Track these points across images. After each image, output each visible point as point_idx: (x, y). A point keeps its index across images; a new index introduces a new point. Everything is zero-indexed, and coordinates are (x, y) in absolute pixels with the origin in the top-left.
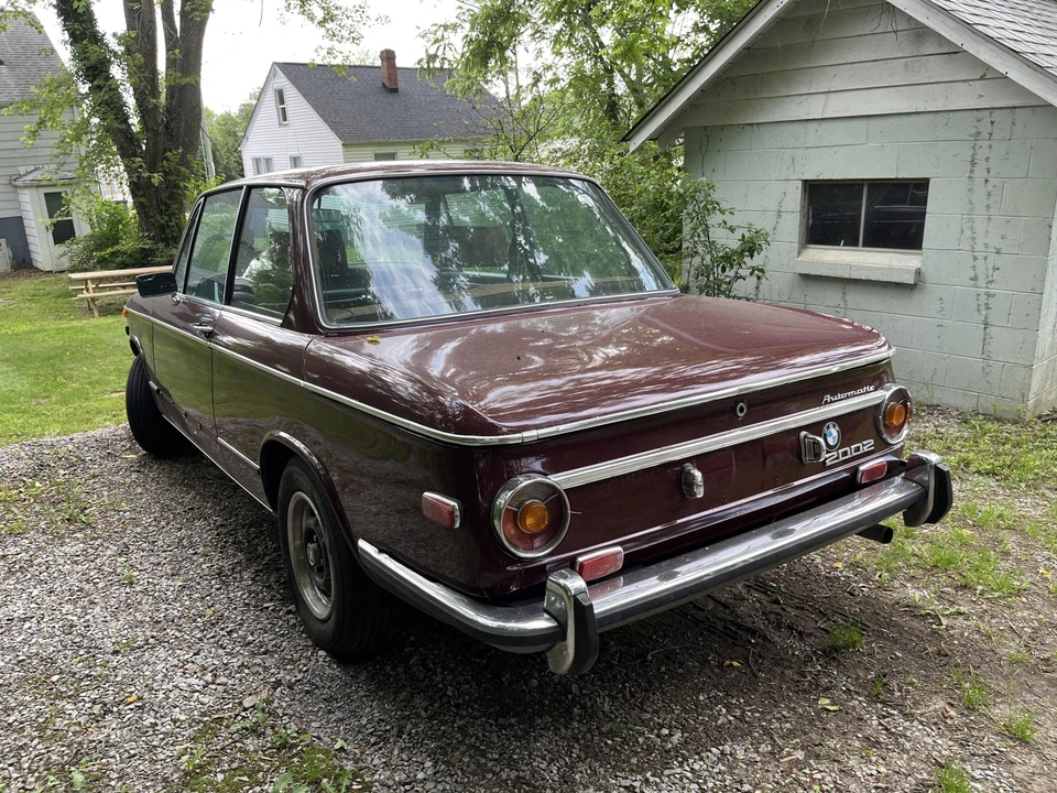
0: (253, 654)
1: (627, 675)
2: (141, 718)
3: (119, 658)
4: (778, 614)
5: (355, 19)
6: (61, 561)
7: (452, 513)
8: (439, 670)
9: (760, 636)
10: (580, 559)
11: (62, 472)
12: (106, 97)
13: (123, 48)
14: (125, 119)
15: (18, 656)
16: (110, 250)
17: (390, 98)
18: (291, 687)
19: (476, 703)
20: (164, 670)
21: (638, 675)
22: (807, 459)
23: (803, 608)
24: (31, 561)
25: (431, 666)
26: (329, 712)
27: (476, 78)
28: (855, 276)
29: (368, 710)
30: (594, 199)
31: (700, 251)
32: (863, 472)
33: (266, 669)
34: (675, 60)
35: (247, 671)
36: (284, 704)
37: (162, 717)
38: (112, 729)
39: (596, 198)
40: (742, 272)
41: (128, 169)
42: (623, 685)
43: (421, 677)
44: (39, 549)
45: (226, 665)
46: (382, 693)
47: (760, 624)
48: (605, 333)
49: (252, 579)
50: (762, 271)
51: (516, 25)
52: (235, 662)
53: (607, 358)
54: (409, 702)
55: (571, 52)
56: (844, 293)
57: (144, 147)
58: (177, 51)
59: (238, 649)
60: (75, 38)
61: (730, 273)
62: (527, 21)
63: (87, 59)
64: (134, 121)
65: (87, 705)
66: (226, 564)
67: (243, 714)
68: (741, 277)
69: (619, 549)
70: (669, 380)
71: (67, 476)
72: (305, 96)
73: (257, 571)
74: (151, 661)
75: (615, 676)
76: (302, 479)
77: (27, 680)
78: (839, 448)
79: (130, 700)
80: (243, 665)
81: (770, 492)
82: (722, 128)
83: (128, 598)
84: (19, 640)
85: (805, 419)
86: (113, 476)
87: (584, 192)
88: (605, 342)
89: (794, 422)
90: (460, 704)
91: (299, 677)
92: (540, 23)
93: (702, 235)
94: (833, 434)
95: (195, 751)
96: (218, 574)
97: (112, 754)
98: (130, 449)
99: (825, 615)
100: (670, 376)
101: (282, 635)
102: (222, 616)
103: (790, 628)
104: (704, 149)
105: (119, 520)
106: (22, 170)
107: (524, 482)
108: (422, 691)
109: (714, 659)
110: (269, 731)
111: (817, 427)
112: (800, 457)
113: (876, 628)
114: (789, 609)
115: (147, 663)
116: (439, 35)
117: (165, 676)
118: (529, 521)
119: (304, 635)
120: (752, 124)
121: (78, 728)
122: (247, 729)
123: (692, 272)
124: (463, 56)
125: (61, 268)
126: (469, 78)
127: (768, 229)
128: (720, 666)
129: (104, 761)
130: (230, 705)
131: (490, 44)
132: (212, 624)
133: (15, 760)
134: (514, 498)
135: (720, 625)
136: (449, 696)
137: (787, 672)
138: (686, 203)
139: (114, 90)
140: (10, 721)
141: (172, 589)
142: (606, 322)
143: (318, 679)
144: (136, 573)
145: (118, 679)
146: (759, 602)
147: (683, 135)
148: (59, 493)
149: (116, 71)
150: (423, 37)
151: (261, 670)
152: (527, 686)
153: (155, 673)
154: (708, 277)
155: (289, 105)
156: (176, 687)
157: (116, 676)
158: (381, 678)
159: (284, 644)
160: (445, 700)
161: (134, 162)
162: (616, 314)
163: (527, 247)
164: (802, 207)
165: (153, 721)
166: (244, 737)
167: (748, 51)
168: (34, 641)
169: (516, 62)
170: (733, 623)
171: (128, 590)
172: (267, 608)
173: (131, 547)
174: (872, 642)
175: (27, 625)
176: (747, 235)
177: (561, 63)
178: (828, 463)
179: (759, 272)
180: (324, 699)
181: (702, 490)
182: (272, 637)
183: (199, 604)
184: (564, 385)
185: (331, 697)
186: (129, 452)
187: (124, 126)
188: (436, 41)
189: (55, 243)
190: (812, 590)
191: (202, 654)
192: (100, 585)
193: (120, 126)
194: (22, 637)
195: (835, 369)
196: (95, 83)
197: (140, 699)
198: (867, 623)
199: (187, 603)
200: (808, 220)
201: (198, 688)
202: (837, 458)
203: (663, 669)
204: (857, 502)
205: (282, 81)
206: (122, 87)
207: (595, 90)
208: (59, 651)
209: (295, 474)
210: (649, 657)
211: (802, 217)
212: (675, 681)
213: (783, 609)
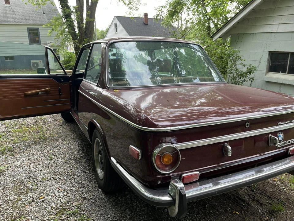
0: (80, 187)
1: (198, 211)
2: (42, 204)
3: (41, 183)
4: (253, 195)
5: (137, 4)
6: (34, 150)
7: (138, 154)
8: (135, 201)
9: (246, 203)
10: (183, 175)
11: (41, 124)
12: (70, 23)
13: (75, 10)
14: (74, 29)
15: (14, 179)
16: (68, 64)
17: (146, 26)
18: (89, 200)
19: (146, 215)
20: (53, 189)
21: (202, 212)
22: (271, 145)
23: (262, 194)
24: (26, 149)
25: (133, 199)
26: (99, 211)
27: (170, 21)
28: (284, 82)
29: (111, 212)
30: (202, 54)
31: (233, 72)
32: (291, 150)
33: (83, 193)
34: (229, 17)
35: (77, 193)
36: (85, 206)
37: (48, 205)
38: (33, 208)
39: (202, 53)
40: (246, 79)
41: (74, 43)
42: (197, 216)
43: (130, 203)
44: (29, 146)
45: (71, 190)
46: (116, 207)
47: (247, 198)
48: (201, 94)
49: (85, 162)
50: (253, 79)
51: (182, 6)
52: (74, 189)
53: (201, 103)
54: (124, 211)
55: (198, 14)
56: (280, 88)
57: (79, 38)
58: (89, 12)
59: (76, 185)
60: (63, 7)
61: (243, 79)
62: (186, 5)
63: (65, 13)
64: (77, 30)
65: (28, 198)
66: (78, 156)
67: (72, 208)
68: (246, 81)
69: (198, 172)
70: (221, 112)
71: (42, 125)
72: (122, 25)
73: (87, 160)
74: (50, 185)
75: (194, 212)
76: (98, 135)
77: (14, 187)
78: (283, 141)
79: (41, 198)
80: (76, 190)
81: (256, 156)
82: (243, 34)
83: (49, 164)
84: (16, 174)
85: (271, 130)
86: (55, 126)
87: (199, 51)
88: (201, 97)
89: (267, 131)
90: (140, 215)
91: (92, 197)
92: (189, 6)
93: (234, 67)
94: (281, 136)
95: (55, 219)
96: (75, 159)
97: (31, 216)
98: (61, 119)
99: (270, 198)
100: (221, 111)
101: (90, 182)
102: (73, 173)
103: (258, 201)
104: (237, 41)
105: (53, 139)
106: (48, 42)
107: (165, 146)
108: (129, 208)
109: (229, 210)
110: (79, 216)
111: (275, 133)
112: (268, 144)
113: (289, 205)
114: (257, 194)
115: (49, 186)
116: (160, 9)
117: (53, 191)
118: (165, 160)
119: (96, 183)
120: (253, 33)
121: (24, 205)
122: (72, 213)
123: (230, 78)
124: (166, 15)
125: (56, 69)
126: (168, 21)
127: (256, 66)
128: (232, 213)
129: (28, 218)
130: (69, 204)
131: (174, 12)
132: (70, 176)
133: (3, 213)
134: (160, 151)
135: (232, 197)
136: (137, 211)
137: (255, 218)
138: (230, 56)
139: (72, 21)
140: (6, 200)
141: (62, 162)
142: (201, 91)
143: (97, 199)
144: (53, 156)
145: (39, 190)
146: (247, 190)
147: (230, 36)
148: (39, 130)
149: (73, 17)
150: (156, 10)
151: (81, 193)
152: (164, 211)
153: (50, 189)
154: (235, 80)
155: (118, 28)
156: (55, 195)
157: (39, 189)
158: (117, 201)
159: (90, 185)
160: (136, 213)
161: (75, 41)
162: (205, 88)
163: (180, 69)
164: (268, 60)
165: (45, 206)
166: (71, 216)
167: (254, 10)
168: (20, 174)
169: (182, 17)
170: (237, 197)
171: (50, 161)
172: (87, 172)
173: (54, 148)
174: (287, 210)
175: (19, 169)
176: (249, 68)
177: (195, 17)
178: (278, 146)
179: (252, 80)
180: (98, 206)
181: (231, 153)
182: (86, 182)
183: (68, 168)
184: (188, 110)
185: (100, 206)
186: (60, 120)
187: (73, 32)
188: (159, 11)
189: (55, 62)
190: (266, 188)
191: (65, 185)
192: (42, 159)
193: (73, 31)
194: (17, 173)
195: (284, 113)
196: (67, 19)
197: (44, 198)
198: (285, 202)
199: (65, 168)
200: (270, 64)
201: (61, 197)
202: (282, 145)
203: (211, 211)
204: (287, 161)
205: (117, 21)
206: (74, 21)
207: (204, 25)
208: (26, 179)
209: (96, 133)
210: (207, 206)
211: (268, 63)
212: (215, 217)
213: (255, 194)
